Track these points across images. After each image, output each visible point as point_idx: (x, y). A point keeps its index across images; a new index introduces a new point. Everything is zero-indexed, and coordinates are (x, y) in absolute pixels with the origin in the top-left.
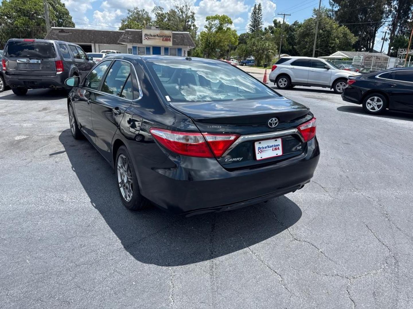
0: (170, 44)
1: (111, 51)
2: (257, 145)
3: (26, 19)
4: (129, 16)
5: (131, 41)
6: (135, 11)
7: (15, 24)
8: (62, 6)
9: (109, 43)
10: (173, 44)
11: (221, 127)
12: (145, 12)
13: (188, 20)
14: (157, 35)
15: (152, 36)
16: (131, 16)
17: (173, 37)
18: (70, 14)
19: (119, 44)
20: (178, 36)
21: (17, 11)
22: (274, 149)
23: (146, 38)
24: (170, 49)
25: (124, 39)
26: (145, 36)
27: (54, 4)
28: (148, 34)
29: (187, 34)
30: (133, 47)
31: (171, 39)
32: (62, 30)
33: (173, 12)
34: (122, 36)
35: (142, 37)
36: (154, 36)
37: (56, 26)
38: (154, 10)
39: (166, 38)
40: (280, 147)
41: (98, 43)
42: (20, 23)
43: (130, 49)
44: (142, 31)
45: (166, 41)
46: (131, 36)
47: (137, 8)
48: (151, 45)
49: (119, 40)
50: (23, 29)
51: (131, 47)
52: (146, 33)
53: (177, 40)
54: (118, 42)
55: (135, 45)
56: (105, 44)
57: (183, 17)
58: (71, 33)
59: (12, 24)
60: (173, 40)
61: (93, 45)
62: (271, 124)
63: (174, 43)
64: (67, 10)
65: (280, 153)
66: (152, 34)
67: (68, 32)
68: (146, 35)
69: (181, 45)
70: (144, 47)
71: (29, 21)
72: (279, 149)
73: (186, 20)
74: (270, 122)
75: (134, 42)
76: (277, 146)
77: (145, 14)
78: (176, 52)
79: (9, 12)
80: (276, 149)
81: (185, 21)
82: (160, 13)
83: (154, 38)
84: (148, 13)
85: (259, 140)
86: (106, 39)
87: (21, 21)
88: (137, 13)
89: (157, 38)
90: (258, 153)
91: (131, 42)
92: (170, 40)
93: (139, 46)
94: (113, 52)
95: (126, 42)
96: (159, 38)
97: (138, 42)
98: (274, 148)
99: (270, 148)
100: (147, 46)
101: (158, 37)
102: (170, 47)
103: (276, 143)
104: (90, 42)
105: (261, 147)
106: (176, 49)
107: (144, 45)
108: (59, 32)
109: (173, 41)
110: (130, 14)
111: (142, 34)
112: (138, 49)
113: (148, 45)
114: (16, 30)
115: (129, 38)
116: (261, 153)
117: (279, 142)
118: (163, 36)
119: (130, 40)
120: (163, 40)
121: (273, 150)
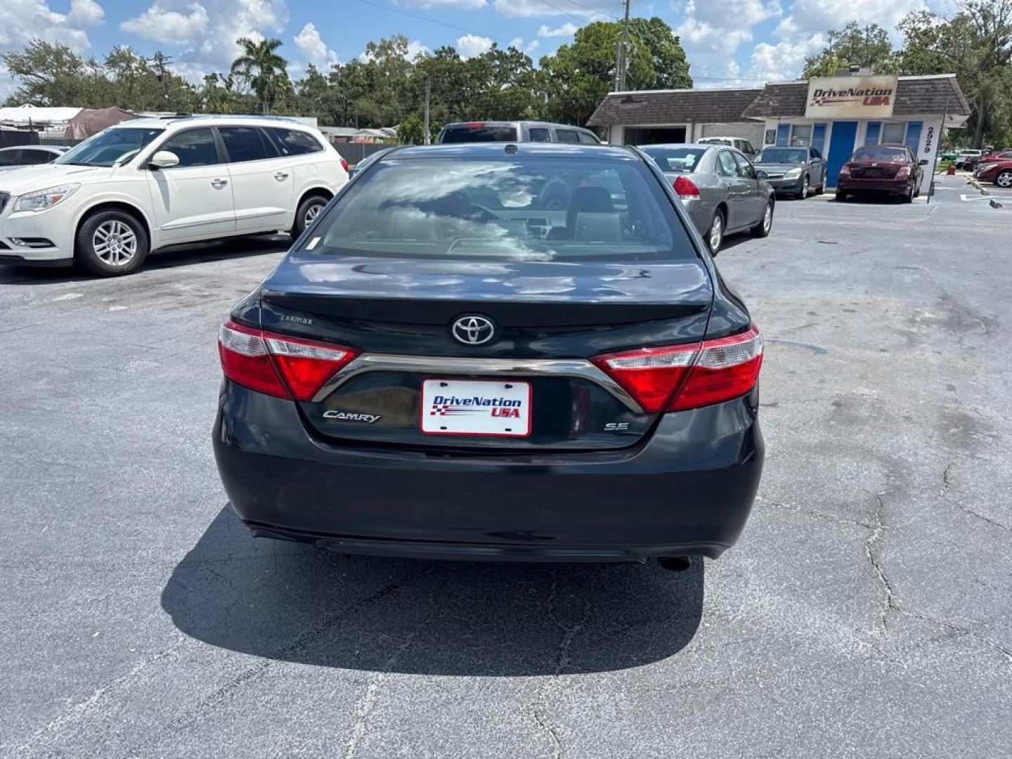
0: (884, 112)
1: (722, 139)
2: (431, 390)
3: (594, 79)
4: (828, 48)
5: (776, 112)
6: (849, 32)
7: (573, 93)
8: (673, 43)
9: (727, 121)
10: (895, 111)
11: (310, 322)
12: (876, 32)
13: (1002, 38)
14: (851, 90)
15: (834, 95)
16: (836, 46)
17: (897, 92)
18: (686, 60)
19: (744, 120)
20: (917, 87)
21: (582, 64)
22: (497, 413)
23: (818, 102)
24: (886, 124)
25: (758, 109)
26: (815, 95)
27: (656, 41)
28: (826, 89)
29: (948, 79)
30: (781, 127)
31: (892, 98)
32: (629, 96)
33: (961, 20)
34: (756, 101)
35: (806, 98)
36: (841, 93)
37: (619, 90)
38: (903, 23)
39: (877, 97)
40: (524, 410)
41: (702, 121)
42: (580, 89)
43: (771, 131)
44: (808, 84)
45: (876, 104)
46: (780, 98)
47: (854, 24)
48: (829, 120)
49: (746, 111)
50: (586, 101)
51: (775, 128)
52: (820, 88)
53: (910, 99)
54: (743, 116)
55: (785, 120)
56: (717, 124)
57: (987, 31)
58: (646, 103)
59: (567, 92)
60: (897, 100)
61: (689, 127)
62: (463, 334)
63: (899, 109)
64: (682, 50)
65: (520, 426)
66: (837, 89)
67: (641, 102)
68: (820, 92)
69: (922, 112)
70: (810, 123)
71: (598, 85)
72: (517, 414)
73: (996, 38)
74: (457, 327)
75: (783, 113)
76: (512, 403)
77: (875, 36)
78: (903, 133)
79: (566, 70)
80: (506, 413)
81: (993, 42)
82: (919, 28)
83: (841, 98)
84: (886, 33)
85: (443, 377)
86: (720, 110)
87: (583, 85)
88: (853, 37)
89: (850, 97)
90: (433, 413)
91: (775, 114)
92: (886, 102)
93: (795, 123)
94: (726, 141)
95: (761, 115)
96: (855, 97)
97: (794, 114)
98: (499, 409)
99: (481, 407)
100: (818, 122)
101: (852, 95)
102: (886, 119)
103: (509, 395)
104: (684, 121)
105: (445, 397)
106: (904, 124)
107: (809, 119)
108: (623, 102)
109: (897, 102)
110: (834, 41)
111: (807, 91)
112: (793, 130)
113: (822, 119)
114: (573, 105)
115: (771, 103)
116: (443, 414)
117: (521, 392)
118: (868, 91)
119: (774, 108)
120: (865, 103)
121: (493, 414)
